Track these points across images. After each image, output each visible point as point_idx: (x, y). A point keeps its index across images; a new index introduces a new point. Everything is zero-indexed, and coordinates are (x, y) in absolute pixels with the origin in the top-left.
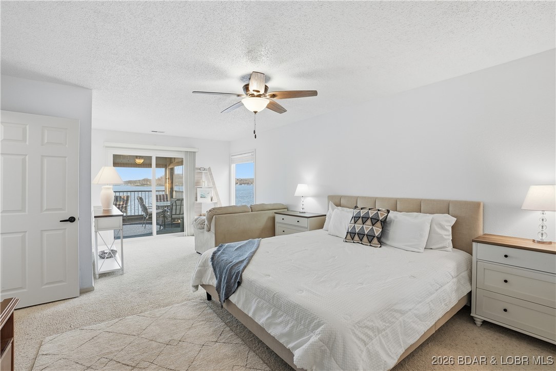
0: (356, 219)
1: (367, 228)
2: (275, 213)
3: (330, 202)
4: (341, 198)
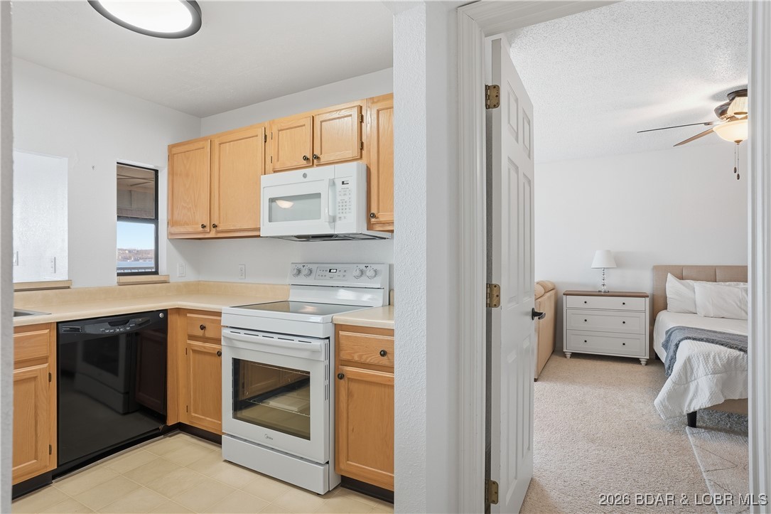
2: (564, 294)
3: (669, 275)
4: (682, 268)
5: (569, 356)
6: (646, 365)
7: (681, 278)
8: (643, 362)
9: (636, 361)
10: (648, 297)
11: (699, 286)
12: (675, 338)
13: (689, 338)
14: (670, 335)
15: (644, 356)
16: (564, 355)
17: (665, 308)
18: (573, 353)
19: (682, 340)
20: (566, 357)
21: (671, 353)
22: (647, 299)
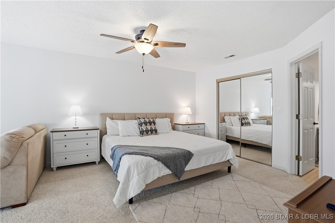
0: (140, 124)
1: (149, 127)
2: (51, 132)
3: (107, 117)
4: (112, 114)
5: (55, 169)
6: (98, 164)
7: (112, 119)
8: (97, 163)
9: (94, 163)
10: (99, 129)
11: (119, 122)
12: (118, 153)
13: (127, 154)
14: (114, 151)
15: (98, 159)
16: (52, 170)
17: (106, 134)
18: (57, 167)
19: (123, 155)
20: (53, 171)
21: (116, 163)
22: (99, 131)
